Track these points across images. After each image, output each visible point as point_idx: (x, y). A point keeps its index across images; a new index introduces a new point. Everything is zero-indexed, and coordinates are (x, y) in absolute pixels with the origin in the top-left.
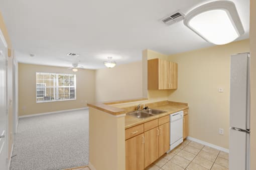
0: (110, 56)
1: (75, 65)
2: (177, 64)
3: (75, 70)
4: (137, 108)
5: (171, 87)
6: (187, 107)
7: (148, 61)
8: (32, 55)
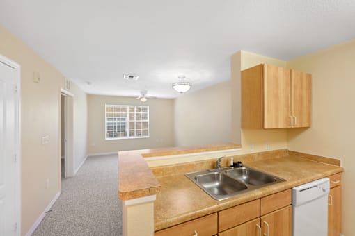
0: (181, 74)
1: (144, 93)
2: (309, 76)
3: (144, 100)
4: (215, 165)
5: (295, 123)
6: (338, 170)
7: (242, 72)
8: (89, 83)
